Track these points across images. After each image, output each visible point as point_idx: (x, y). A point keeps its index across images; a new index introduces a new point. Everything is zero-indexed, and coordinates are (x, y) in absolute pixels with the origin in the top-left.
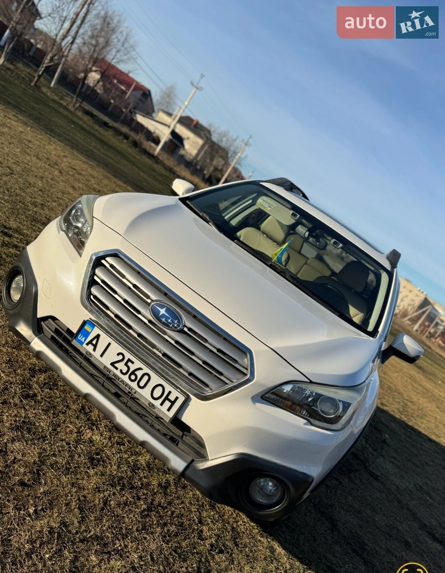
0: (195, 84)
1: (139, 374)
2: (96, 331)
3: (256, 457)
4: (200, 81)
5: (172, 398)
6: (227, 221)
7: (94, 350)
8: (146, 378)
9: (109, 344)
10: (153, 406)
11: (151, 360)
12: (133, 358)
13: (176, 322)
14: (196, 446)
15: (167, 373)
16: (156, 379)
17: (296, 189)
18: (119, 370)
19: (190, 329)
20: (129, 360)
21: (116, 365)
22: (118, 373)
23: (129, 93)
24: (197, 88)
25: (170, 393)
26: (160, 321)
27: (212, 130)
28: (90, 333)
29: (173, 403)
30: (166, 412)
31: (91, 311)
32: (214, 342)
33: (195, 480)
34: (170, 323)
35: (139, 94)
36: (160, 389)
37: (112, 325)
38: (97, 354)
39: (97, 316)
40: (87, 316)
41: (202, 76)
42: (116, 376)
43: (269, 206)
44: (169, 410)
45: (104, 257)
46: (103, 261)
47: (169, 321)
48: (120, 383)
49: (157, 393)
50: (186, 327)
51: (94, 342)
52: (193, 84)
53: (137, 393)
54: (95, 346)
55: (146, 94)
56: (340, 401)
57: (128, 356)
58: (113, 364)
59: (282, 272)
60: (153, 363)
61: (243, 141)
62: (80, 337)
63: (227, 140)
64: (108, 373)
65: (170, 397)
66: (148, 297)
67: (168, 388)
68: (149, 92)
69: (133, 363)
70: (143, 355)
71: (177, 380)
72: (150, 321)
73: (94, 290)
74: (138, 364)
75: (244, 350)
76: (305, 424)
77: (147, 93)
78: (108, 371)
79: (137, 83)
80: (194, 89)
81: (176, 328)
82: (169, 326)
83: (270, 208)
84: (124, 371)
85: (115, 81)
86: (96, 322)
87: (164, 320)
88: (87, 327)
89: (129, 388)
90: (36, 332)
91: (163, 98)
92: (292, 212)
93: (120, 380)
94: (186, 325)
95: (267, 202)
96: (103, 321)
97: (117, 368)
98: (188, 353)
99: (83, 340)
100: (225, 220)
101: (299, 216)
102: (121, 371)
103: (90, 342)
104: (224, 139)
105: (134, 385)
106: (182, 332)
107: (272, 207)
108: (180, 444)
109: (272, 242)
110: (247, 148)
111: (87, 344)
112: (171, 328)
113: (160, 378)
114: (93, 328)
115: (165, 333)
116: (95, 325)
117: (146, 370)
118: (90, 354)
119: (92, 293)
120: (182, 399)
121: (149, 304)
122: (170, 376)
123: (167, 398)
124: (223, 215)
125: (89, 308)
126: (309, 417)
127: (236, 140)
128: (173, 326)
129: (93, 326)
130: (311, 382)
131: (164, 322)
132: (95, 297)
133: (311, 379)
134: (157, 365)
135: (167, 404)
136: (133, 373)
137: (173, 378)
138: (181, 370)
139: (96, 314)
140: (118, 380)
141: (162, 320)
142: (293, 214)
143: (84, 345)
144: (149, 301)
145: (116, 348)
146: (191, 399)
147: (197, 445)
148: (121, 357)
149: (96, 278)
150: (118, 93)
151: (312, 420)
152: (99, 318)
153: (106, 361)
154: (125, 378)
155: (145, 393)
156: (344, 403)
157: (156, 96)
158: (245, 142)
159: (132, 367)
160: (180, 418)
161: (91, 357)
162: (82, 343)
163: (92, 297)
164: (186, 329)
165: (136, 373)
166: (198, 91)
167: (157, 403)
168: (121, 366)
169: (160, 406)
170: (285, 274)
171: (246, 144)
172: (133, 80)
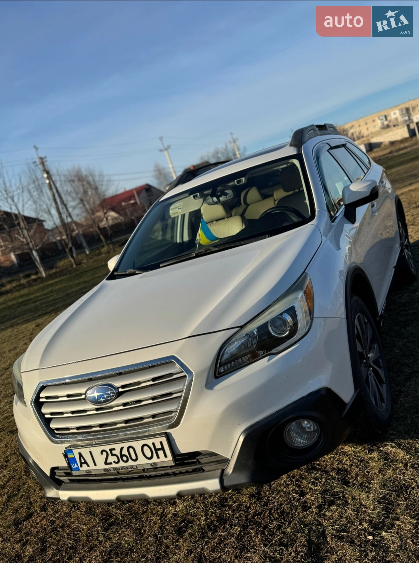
0: (163, 148)
1: (125, 452)
2: (76, 452)
3: (257, 423)
4: (163, 144)
5: (158, 446)
6: (181, 242)
7: (88, 466)
8: (131, 450)
9: (90, 452)
10: (154, 464)
11: (122, 435)
12: (112, 447)
13: (109, 392)
14: (213, 459)
15: (139, 433)
16: (137, 445)
17: (199, 170)
18: (113, 463)
19: (123, 387)
20: (111, 450)
21: (108, 462)
22: (114, 465)
23: (138, 201)
24: (166, 149)
25: (153, 444)
26: (101, 402)
27: (206, 159)
28: (75, 457)
29: (162, 449)
30: (166, 459)
31: (62, 442)
32: (145, 378)
33: (235, 483)
34: (107, 397)
35: (144, 194)
36: (146, 448)
37: (80, 437)
38: (92, 467)
39: (67, 441)
40: (62, 447)
41: (161, 139)
42: (115, 469)
43: (179, 209)
44: (166, 456)
45: (38, 397)
46: (41, 400)
47: (105, 396)
48: (123, 470)
49: (148, 453)
50: (119, 388)
51: (83, 461)
52: (161, 151)
53: (138, 466)
54: (86, 463)
55: (148, 189)
56: (281, 314)
57: (107, 448)
58: (106, 463)
59: (206, 251)
60: (125, 436)
61: (230, 142)
62: (74, 466)
63: (222, 153)
64: (110, 472)
65: (157, 447)
66: (80, 395)
67: (149, 442)
68: (148, 185)
69: (114, 449)
70: (115, 437)
71: (149, 431)
72: (97, 410)
73: (53, 426)
74: (117, 447)
75: (168, 361)
76: (269, 360)
77: (147, 187)
78: (109, 471)
79: (136, 189)
80: (166, 152)
81: (113, 396)
82: (109, 400)
83: (180, 210)
84: (117, 461)
85: (123, 204)
86: (70, 446)
87: (102, 400)
88: (70, 456)
89: (131, 468)
90: (58, 486)
91: (158, 179)
92: (192, 196)
93: (121, 469)
94: (118, 387)
95: (175, 208)
96: (73, 441)
97: (111, 463)
98: (138, 405)
99: (76, 466)
100: (180, 243)
101: (198, 194)
102: (114, 462)
103: (81, 464)
104: (220, 155)
105: (131, 463)
106: (119, 394)
107: (181, 207)
108: (204, 468)
109: (223, 220)
110: (238, 143)
111: (81, 466)
112: (111, 399)
113: (138, 442)
114: (72, 452)
115: (112, 407)
116: (72, 450)
117: (126, 445)
118: (89, 471)
119: (53, 429)
120: (164, 440)
121: (85, 399)
122: (143, 432)
123: (157, 450)
124: (175, 242)
125: (59, 442)
126: (267, 352)
127: (227, 147)
128: (111, 396)
129: (71, 451)
130: (242, 327)
131: (103, 401)
132: (58, 429)
133: (239, 325)
134: (128, 434)
135: (161, 453)
136: (122, 456)
137: (146, 432)
138: (145, 421)
139: (66, 441)
140: (120, 470)
141: (101, 401)
142: (194, 197)
143: (81, 469)
144: (83, 397)
145: (96, 451)
146: (170, 434)
147: (214, 457)
148: (104, 453)
149: (47, 416)
150: (131, 209)
151: (274, 351)
152: (70, 441)
153: (101, 465)
154: (122, 464)
155: (142, 461)
156: (287, 311)
157: (154, 183)
158: (232, 141)
159: (117, 452)
160: (179, 453)
161: (91, 472)
162: (78, 469)
163: (56, 431)
164: (120, 390)
165: (123, 453)
166: (169, 150)
167: (155, 460)
168: (111, 459)
169: (159, 459)
170: (210, 249)
171: (234, 142)
172: (131, 191)
